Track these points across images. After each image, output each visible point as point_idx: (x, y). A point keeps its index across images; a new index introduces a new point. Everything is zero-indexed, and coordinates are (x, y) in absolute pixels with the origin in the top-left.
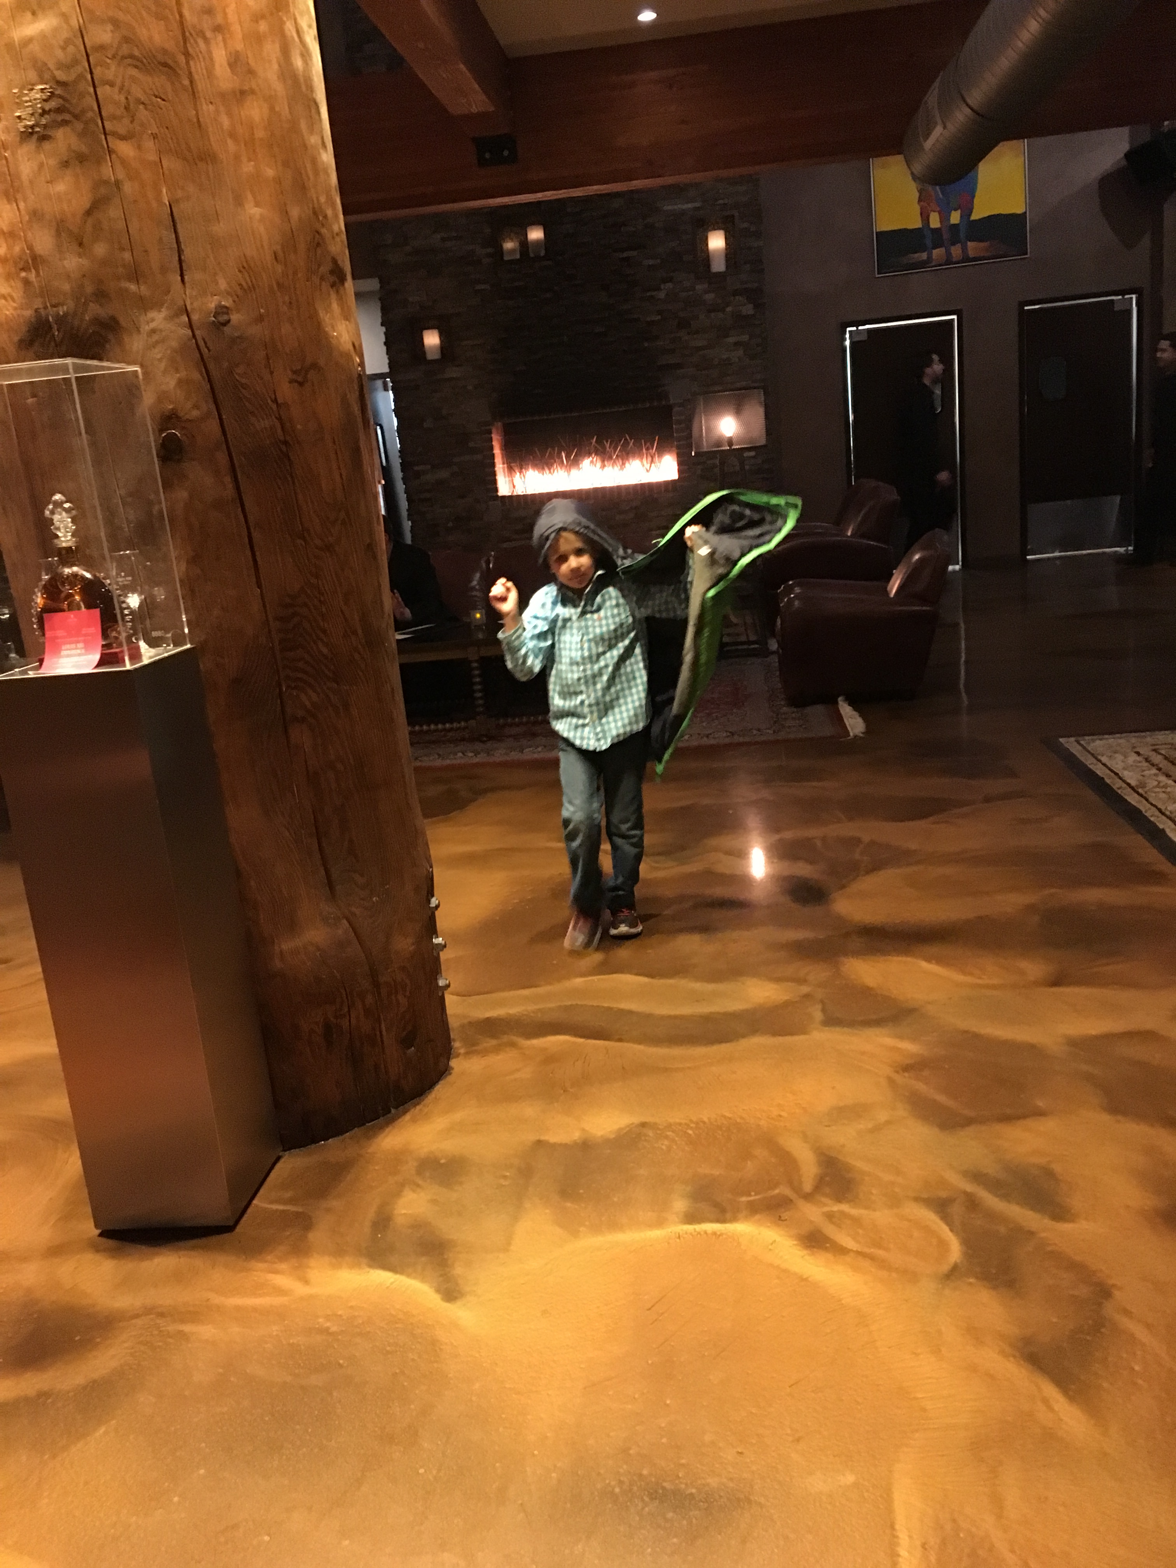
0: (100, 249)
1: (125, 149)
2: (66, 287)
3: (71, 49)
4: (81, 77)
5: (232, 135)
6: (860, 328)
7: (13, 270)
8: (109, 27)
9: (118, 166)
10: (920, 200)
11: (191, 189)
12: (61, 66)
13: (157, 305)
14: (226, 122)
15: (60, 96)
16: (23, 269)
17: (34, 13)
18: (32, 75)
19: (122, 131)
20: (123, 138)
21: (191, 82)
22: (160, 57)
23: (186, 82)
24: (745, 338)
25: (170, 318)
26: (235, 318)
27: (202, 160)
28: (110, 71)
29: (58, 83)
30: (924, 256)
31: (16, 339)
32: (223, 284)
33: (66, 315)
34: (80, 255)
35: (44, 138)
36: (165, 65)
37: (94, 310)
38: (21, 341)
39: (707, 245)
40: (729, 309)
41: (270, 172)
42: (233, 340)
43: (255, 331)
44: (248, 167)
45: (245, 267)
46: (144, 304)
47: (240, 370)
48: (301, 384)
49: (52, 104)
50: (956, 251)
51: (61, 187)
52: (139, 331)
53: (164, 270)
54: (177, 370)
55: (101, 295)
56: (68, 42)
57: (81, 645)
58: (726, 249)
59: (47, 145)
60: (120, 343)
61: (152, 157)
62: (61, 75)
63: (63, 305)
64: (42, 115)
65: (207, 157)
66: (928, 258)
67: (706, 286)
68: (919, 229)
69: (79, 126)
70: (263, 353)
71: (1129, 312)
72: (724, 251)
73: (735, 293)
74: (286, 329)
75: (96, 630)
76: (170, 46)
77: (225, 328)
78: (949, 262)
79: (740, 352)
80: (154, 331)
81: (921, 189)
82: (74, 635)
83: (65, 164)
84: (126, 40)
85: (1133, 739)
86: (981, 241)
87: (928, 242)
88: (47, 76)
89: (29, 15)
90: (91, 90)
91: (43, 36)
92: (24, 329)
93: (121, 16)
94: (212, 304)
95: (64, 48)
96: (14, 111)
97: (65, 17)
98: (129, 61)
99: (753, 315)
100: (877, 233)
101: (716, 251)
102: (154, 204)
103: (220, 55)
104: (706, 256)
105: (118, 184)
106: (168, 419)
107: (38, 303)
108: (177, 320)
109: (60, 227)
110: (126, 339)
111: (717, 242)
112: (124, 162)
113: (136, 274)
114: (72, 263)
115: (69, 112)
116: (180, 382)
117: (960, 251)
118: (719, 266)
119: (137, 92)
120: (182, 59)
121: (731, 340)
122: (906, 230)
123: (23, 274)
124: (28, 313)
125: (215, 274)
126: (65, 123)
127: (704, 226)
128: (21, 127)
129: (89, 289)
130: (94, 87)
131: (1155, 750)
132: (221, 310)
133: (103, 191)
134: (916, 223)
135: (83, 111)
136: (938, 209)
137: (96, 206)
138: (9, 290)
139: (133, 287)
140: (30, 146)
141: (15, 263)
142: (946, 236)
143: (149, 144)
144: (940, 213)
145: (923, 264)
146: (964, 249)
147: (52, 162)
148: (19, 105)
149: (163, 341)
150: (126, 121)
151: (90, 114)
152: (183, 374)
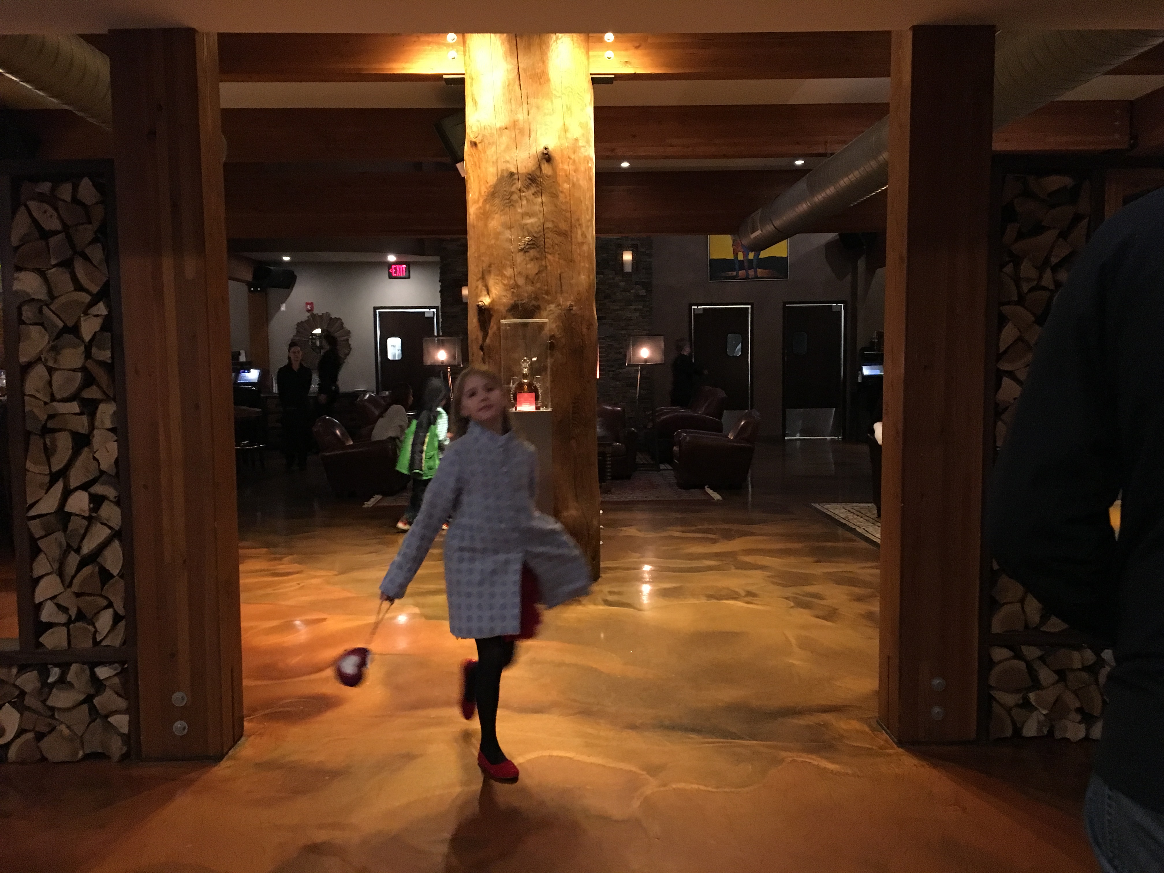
0: (538, 285)
1: (549, 257)
2: (526, 295)
3: (540, 228)
4: (541, 236)
5: (579, 255)
6: (699, 307)
7: (509, 288)
8: (551, 223)
9: (547, 261)
10: (733, 245)
11: (566, 269)
12: (536, 232)
13: (552, 303)
14: (578, 251)
15: (534, 241)
16: (512, 288)
17: (530, 217)
18: (526, 234)
19: (550, 251)
20: (550, 254)
21: (571, 239)
22: (564, 232)
23: (570, 239)
24: (641, 307)
25: (556, 307)
26: (574, 308)
27: (571, 261)
28: (549, 235)
29: (535, 237)
30: (735, 273)
31: (507, 309)
32: (572, 298)
33: (524, 303)
34: (532, 286)
35: (526, 252)
36: (565, 234)
37: (534, 302)
38: (508, 309)
39: (622, 257)
40: (632, 291)
41: (587, 266)
42: (574, 315)
43: (579, 312)
44: (582, 264)
45: (579, 293)
46: (549, 302)
47: (573, 324)
48: (588, 329)
49: (531, 242)
50: (751, 273)
51: (529, 266)
52: (546, 309)
53: (556, 292)
54: (556, 323)
55: (536, 298)
56: (539, 226)
57: (528, 404)
58: (632, 260)
59: (527, 254)
60: (540, 313)
61: (557, 260)
62: (535, 235)
63: (523, 300)
64: (527, 245)
65: (572, 261)
66: (736, 275)
67: (621, 278)
68: (733, 259)
69: (538, 249)
70: (580, 319)
71: (840, 312)
72: (631, 262)
73: (637, 283)
74: (587, 312)
75: (533, 399)
76: (567, 229)
77: (571, 311)
78: (747, 278)
79: (638, 314)
80: (551, 310)
81: (734, 240)
82: (526, 401)
83: (532, 260)
84: (556, 227)
85: (843, 505)
86: (766, 269)
87: (737, 267)
88: (531, 234)
89: (528, 217)
90: (543, 240)
91: (532, 223)
92: (510, 306)
93: (555, 220)
94: (568, 303)
95: (537, 228)
96: (518, 243)
97: (539, 219)
98: (554, 232)
99: (646, 295)
100: (710, 259)
101: (628, 261)
102: (556, 273)
103: (579, 232)
104: (622, 263)
105: (546, 267)
106: (552, 337)
107: (516, 299)
108: (557, 308)
109: (527, 277)
110: (542, 312)
111: (627, 257)
112: (549, 261)
113: (547, 293)
114: (530, 288)
115: (536, 245)
116: (556, 326)
117: (753, 273)
118: (628, 269)
119: (556, 242)
120: (569, 233)
121: (633, 307)
122: (725, 259)
123: (512, 290)
124: (512, 302)
125: (570, 295)
126: (534, 248)
127: (622, 248)
128: (519, 248)
129: (533, 296)
130: (544, 239)
131: (852, 508)
132: (571, 306)
133: (542, 268)
134: (730, 256)
135: (540, 246)
136: (742, 250)
137: (539, 272)
138: (506, 294)
139: (546, 297)
140: (521, 253)
141: (510, 286)
142: (746, 264)
143: (557, 256)
144: (743, 252)
145: (734, 278)
146: (756, 272)
147: (528, 259)
148: (520, 242)
149: (553, 313)
150: (551, 249)
151: (542, 247)
152: (557, 324)
